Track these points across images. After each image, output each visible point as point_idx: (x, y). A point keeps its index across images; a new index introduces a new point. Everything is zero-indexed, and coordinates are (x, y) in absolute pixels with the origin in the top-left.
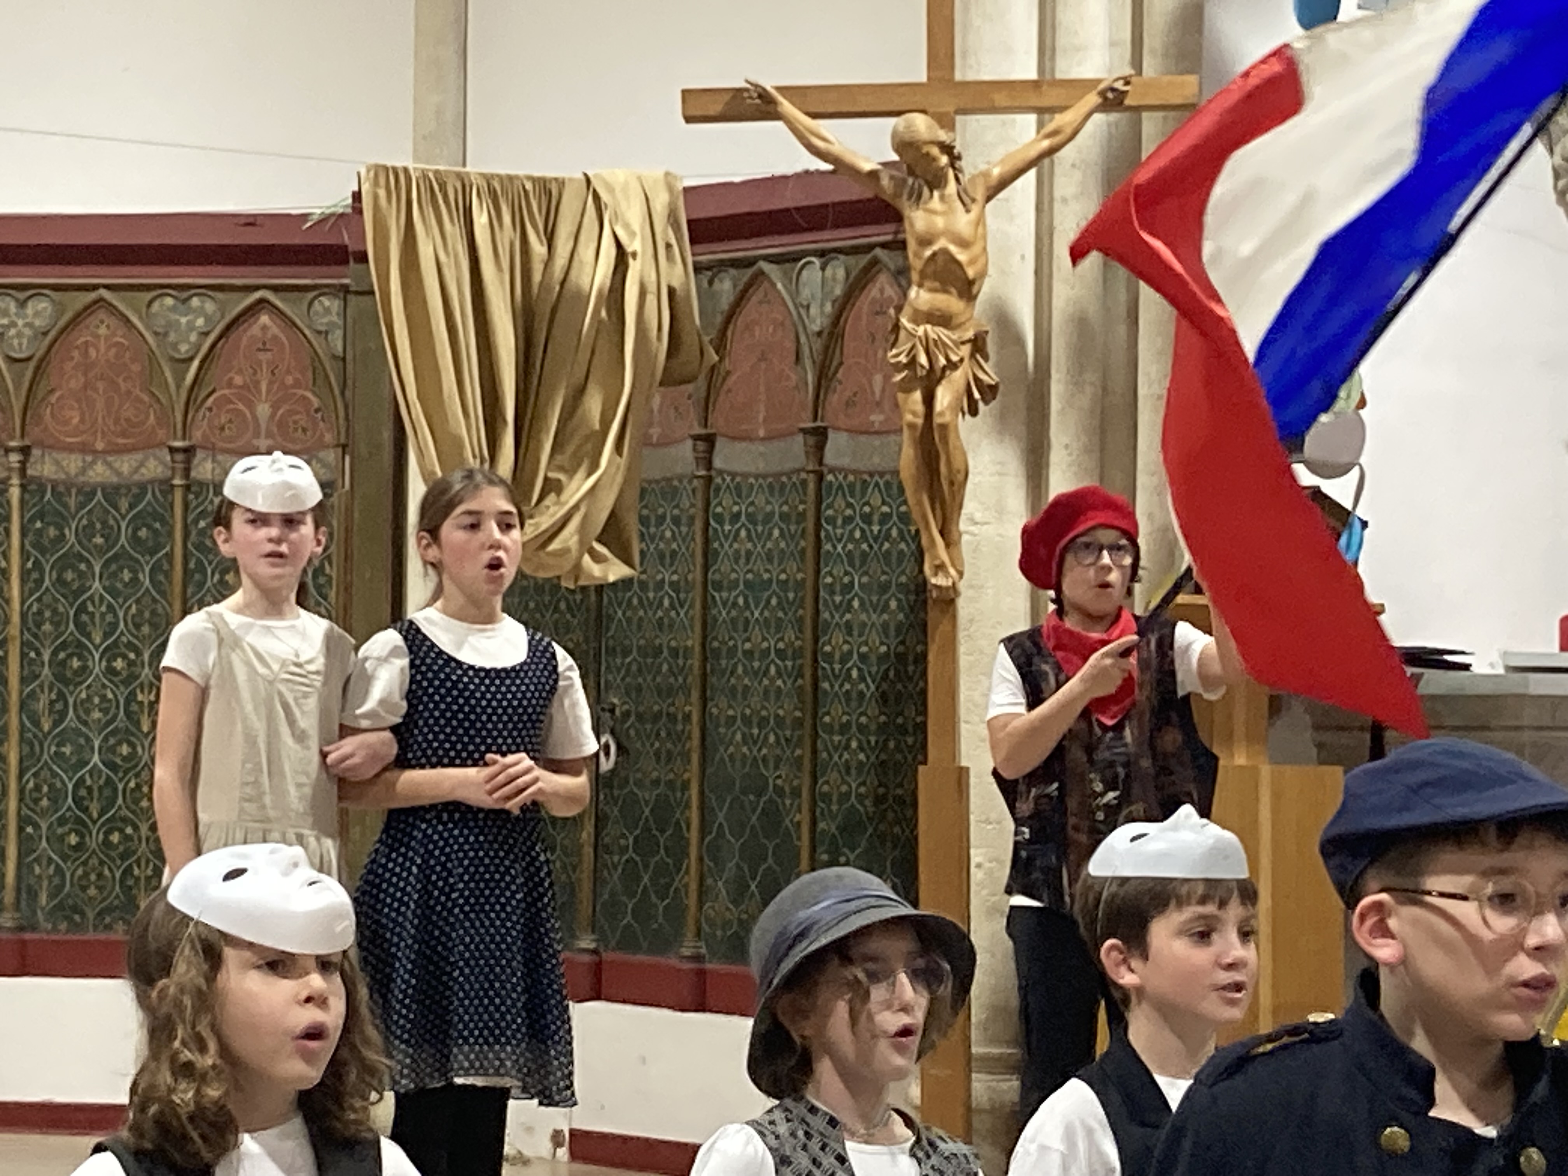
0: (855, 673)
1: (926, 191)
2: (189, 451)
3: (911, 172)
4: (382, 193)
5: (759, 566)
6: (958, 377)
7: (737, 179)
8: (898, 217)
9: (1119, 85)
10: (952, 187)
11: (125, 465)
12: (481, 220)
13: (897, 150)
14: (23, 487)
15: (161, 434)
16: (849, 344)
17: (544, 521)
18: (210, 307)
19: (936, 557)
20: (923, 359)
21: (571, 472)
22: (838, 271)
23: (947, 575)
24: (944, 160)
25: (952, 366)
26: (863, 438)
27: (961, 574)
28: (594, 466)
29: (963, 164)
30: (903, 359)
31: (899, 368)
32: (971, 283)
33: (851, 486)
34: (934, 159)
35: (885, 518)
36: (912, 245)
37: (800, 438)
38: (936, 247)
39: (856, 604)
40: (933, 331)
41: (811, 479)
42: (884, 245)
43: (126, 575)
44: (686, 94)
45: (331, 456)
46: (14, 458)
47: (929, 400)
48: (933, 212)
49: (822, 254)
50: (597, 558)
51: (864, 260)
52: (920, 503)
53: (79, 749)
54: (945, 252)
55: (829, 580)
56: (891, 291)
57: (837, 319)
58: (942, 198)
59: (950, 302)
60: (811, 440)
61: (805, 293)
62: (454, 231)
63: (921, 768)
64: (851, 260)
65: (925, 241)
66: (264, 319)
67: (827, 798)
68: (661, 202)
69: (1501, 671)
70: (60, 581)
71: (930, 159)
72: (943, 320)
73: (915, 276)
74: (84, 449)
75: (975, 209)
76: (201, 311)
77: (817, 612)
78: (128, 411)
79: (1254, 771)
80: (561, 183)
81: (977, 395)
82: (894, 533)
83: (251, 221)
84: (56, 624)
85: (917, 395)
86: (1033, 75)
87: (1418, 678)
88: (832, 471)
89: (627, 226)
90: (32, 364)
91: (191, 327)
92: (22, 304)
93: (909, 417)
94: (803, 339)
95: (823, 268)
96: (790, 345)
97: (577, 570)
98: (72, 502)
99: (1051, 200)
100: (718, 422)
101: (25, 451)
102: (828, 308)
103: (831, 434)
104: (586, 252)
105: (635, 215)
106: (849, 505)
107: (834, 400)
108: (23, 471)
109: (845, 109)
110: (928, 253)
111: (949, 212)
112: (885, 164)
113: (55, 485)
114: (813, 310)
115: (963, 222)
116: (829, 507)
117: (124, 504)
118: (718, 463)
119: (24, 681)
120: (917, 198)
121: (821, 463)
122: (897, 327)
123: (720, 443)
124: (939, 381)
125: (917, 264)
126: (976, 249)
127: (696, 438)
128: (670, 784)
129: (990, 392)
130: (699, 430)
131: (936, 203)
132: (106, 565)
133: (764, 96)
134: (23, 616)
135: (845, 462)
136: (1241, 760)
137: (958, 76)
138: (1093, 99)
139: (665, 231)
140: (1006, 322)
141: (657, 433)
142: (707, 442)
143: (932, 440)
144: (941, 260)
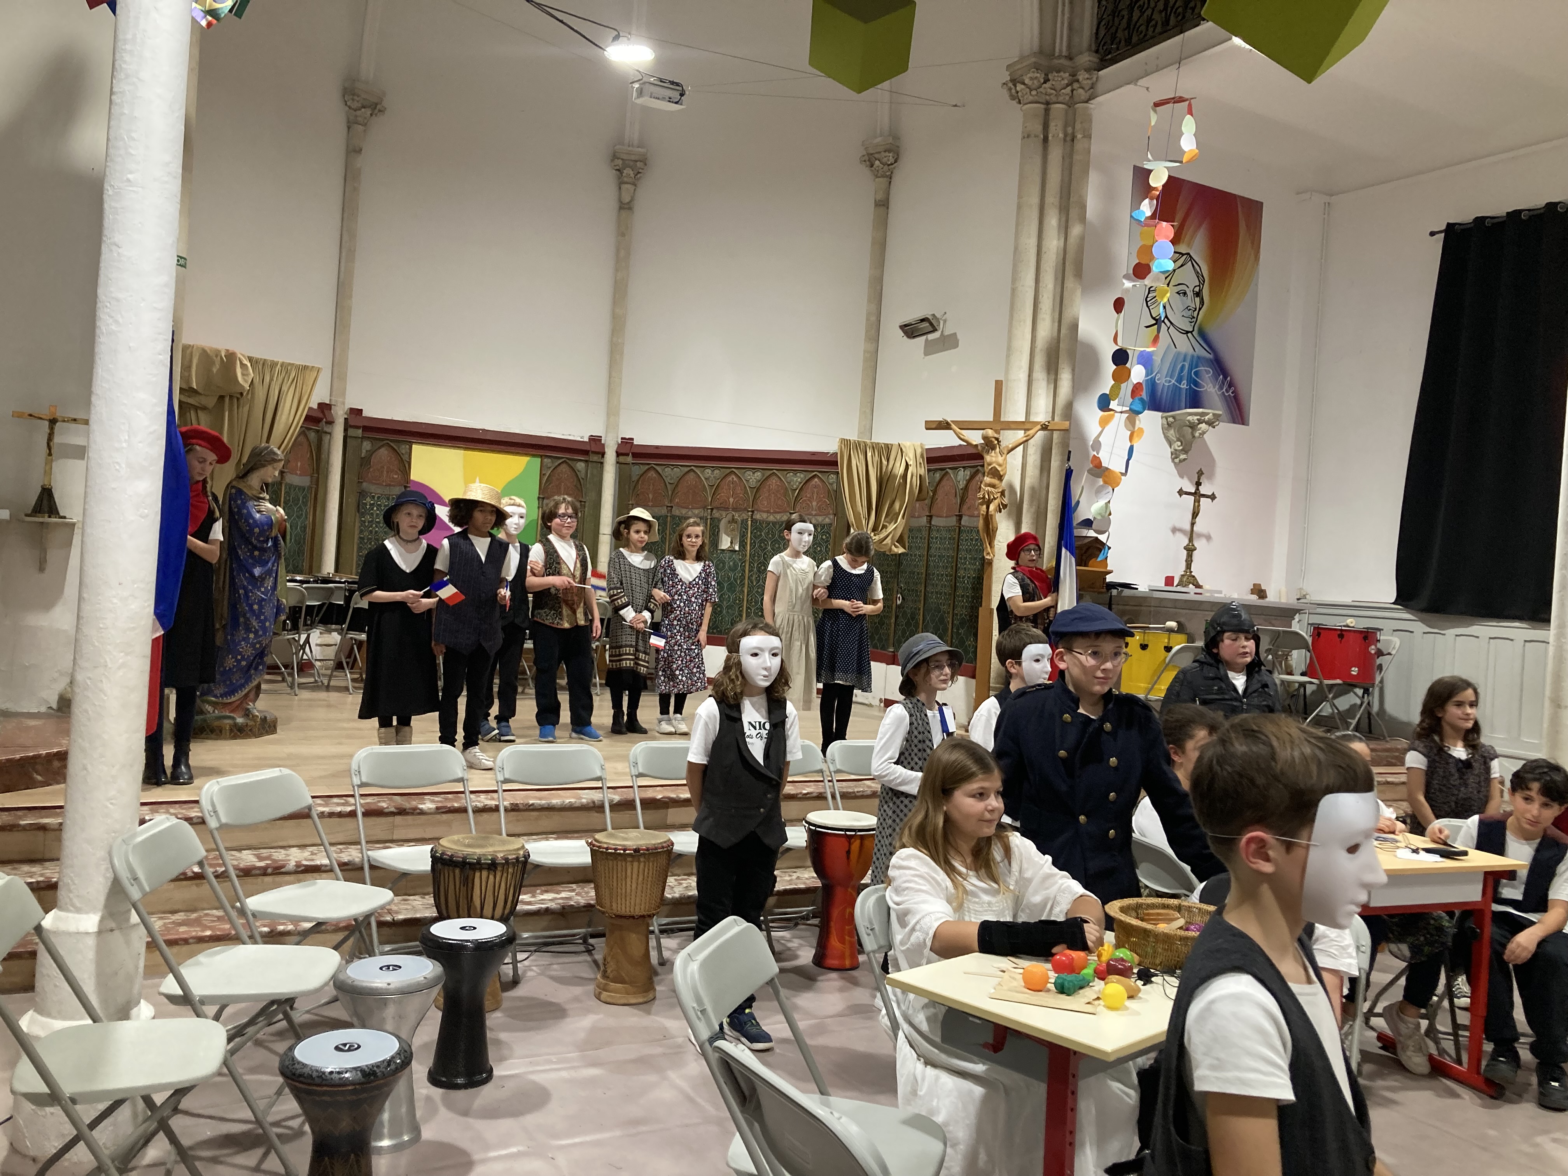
0: (965, 582)
1: (991, 450)
3: (987, 445)
4: (843, 446)
5: (942, 551)
6: (996, 502)
7: (942, 446)
8: (982, 458)
9: (1047, 423)
10: (998, 449)
12: (869, 454)
13: (983, 439)
14: (752, 521)
16: (970, 492)
17: (882, 536)
18: (802, 476)
19: (988, 551)
20: (987, 497)
21: (890, 523)
22: (968, 472)
23: (989, 556)
24: (996, 442)
25: (995, 499)
27: (995, 556)
28: (897, 521)
29: (1001, 443)
30: (981, 496)
31: (980, 498)
32: (1002, 476)
33: (968, 531)
36: (986, 465)
37: (955, 517)
38: (992, 466)
39: (967, 563)
40: (990, 489)
41: (957, 528)
44: (926, 422)
45: (831, 517)
46: (750, 513)
47: (988, 508)
48: (992, 456)
49: (964, 467)
50: (896, 547)
52: (984, 536)
54: (995, 467)
55: (960, 556)
57: (967, 485)
58: (995, 453)
59: (995, 481)
60: (958, 518)
61: (959, 478)
62: (862, 457)
64: (972, 469)
65: (989, 464)
66: (816, 480)
67: (957, 615)
68: (919, 451)
69: (1147, 590)
70: (760, 546)
71: (992, 441)
72: (993, 486)
74: (768, 512)
75: (1004, 456)
76: (800, 477)
77: (957, 564)
78: (780, 502)
80: (892, 445)
81: (1002, 507)
83: (814, 454)
85: (985, 506)
87: (1122, 591)
88: (963, 526)
89: (909, 457)
90: (756, 489)
91: (797, 481)
92: (754, 473)
93: (982, 512)
94: (958, 490)
95: (964, 471)
96: (954, 491)
97: (890, 549)
99: (1027, 454)
100: (933, 512)
101: (753, 512)
102: (965, 482)
103: (963, 516)
104: (898, 464)
105: (911, 455)
106: (967, 536)
107: (965, 507)
108: (752, 517)
110: (990, 467)
111: (997, 457)
112: (980, 443)
113: (760, 521)
114: (961, 482)
115: (1000, 459)
116: (962, 536)
118: (933, 523)
119: (750, 571)
120: (988, 452)
121: (960, 524)
122: (980, 487)
123: (934, 518)
124: (991, 503)
125: (987, 470)
126: (1004, 467)
127: (927, 516)
128: (915, 609)
129: (1005, 506)
130: (928, 514)
131: (993, 454)
133: (947, 423)
135: (967, 524)
137: (1002, 420)
138: (1039, 427)
139: (920, 460)
140: (1011, 487)
141: (917, 514)
142: (930, 517)
143: (988, 520)
144: (993, 470)
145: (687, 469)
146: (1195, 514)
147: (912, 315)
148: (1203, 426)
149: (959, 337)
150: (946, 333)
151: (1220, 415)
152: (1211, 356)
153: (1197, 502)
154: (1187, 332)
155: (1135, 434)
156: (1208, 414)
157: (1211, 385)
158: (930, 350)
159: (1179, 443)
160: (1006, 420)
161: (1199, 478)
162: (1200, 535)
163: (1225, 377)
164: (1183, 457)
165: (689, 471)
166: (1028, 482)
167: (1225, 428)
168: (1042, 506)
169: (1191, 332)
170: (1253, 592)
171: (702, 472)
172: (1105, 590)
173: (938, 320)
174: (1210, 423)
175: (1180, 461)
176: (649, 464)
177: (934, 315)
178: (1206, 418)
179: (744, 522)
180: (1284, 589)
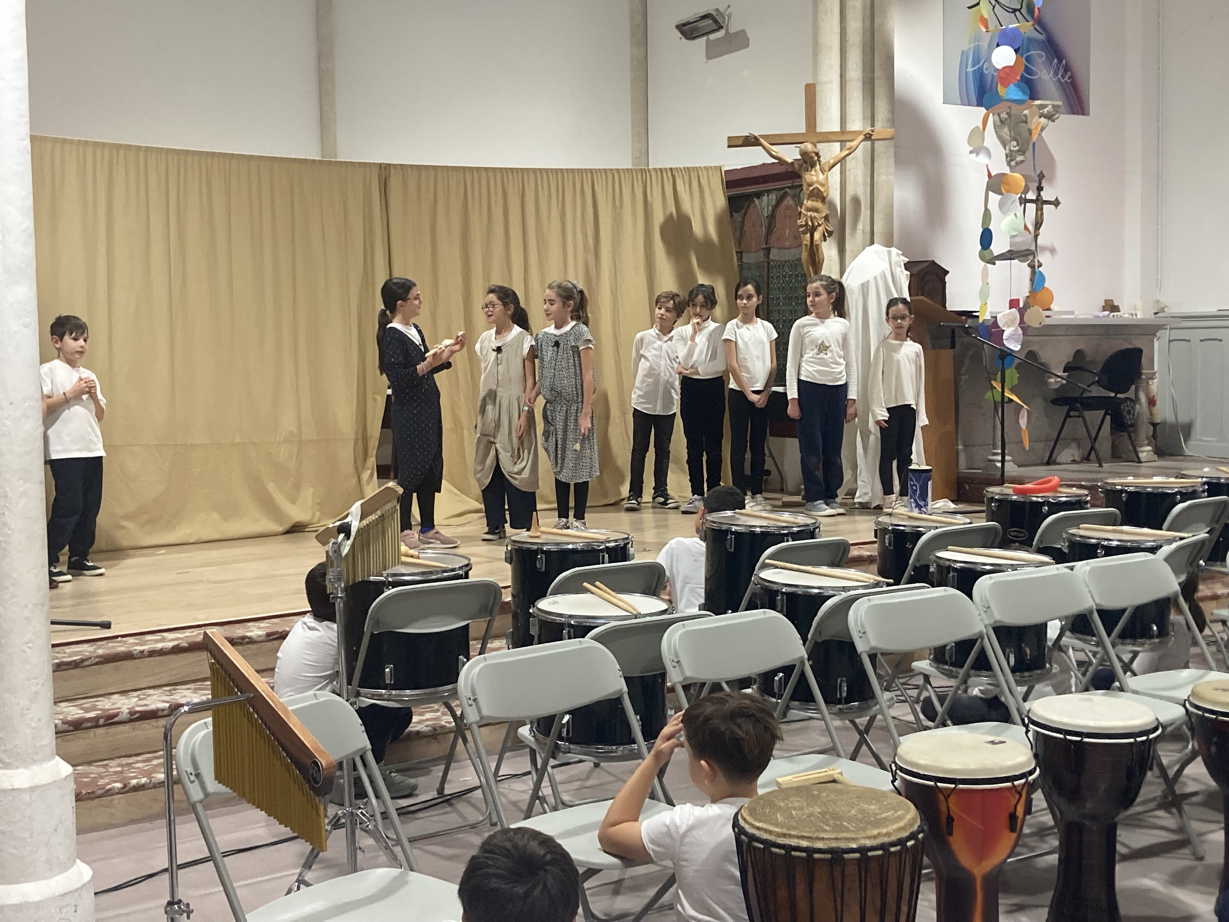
1: (810, 168)
3: (805, 162)
9: (870, 132)
10: (818, 167)
13: (801, 155)
20: (810, 223)
22: (773, 197)
24: (816, 158)
25: (820, 225)
26: (783, 251)
30: (804, 223)
31: (802, 226)
32: (825, 198)
33: (779, 266)
34: (812, 157)
35: (790, 276)
36: (804, 187)
37: (763, 251)
38: (813, 187)
40: (813, 214)
41: (766, 264)
42: (789, 187)
44: (729, 138)
47: (812, 236)
48: (812, 175)
49: (768, 191)
51: (783, 192)
52: (809, 270)
54: (817, 188)
55: (772, 296)
56: (791, 202)
57: (773, 212)
58: (815, 171)
59: (819, 205)
60: (766, 252)
61: (763, 206)
64: (777, 192)
65: (809, 185)
72: (816, 210)
73: (805, 197)
75: (826, 173)
81: (826, 234)
82: (793, 281)
85: (808, 235)
86: (838, 129)
88: (773, 261)
93: (805, 242)
94: (763, 220)
95: (768, 196)
102: (770, 208)
103: (772, 249)
106: (779, 272)
107: (773, 238)
109: (782, 142)
110: (811, 188)
111: (817, 175)
112: (795, 160)
114: (766, 212)
115: (821, 177)
116: (772, 273)
120: (806, 170)
121: (769, 259)
122: (801, 213)
124: (815, 230)
125: (806, 193)
126: (826, 186)
129: (830, 234)
131: (813, 172)
133: (755, 138)
135: (777, 258)
138: (862, 137)
139: (718, 185)
143: (813, 250)
144: (815, 191)
146: (1038, 224)
147: (689, 13)
148: (1043, 120)
149: (749, 34)
150: (732, 30)
151: (1059, 106)
152: (1042, 37)
153: (1039, 210)
154: (1014, 11)
156: (1045, 106)
157: (1045, 71)
158: (712, 53)
159: (1015, 143)
160: (824, 130)
161: (1040, 183)
162: (1044, 249)
163: (1060, 61)
164: (1020, 158)
167: (1066, 120)
169: (1019, 10)
170: (1104, 309)
173: (722, 15)
174: (1050, 117)
175: (1017, 164)
177: (717, 10)
178: (1045, 110)
180: (1139, 304)
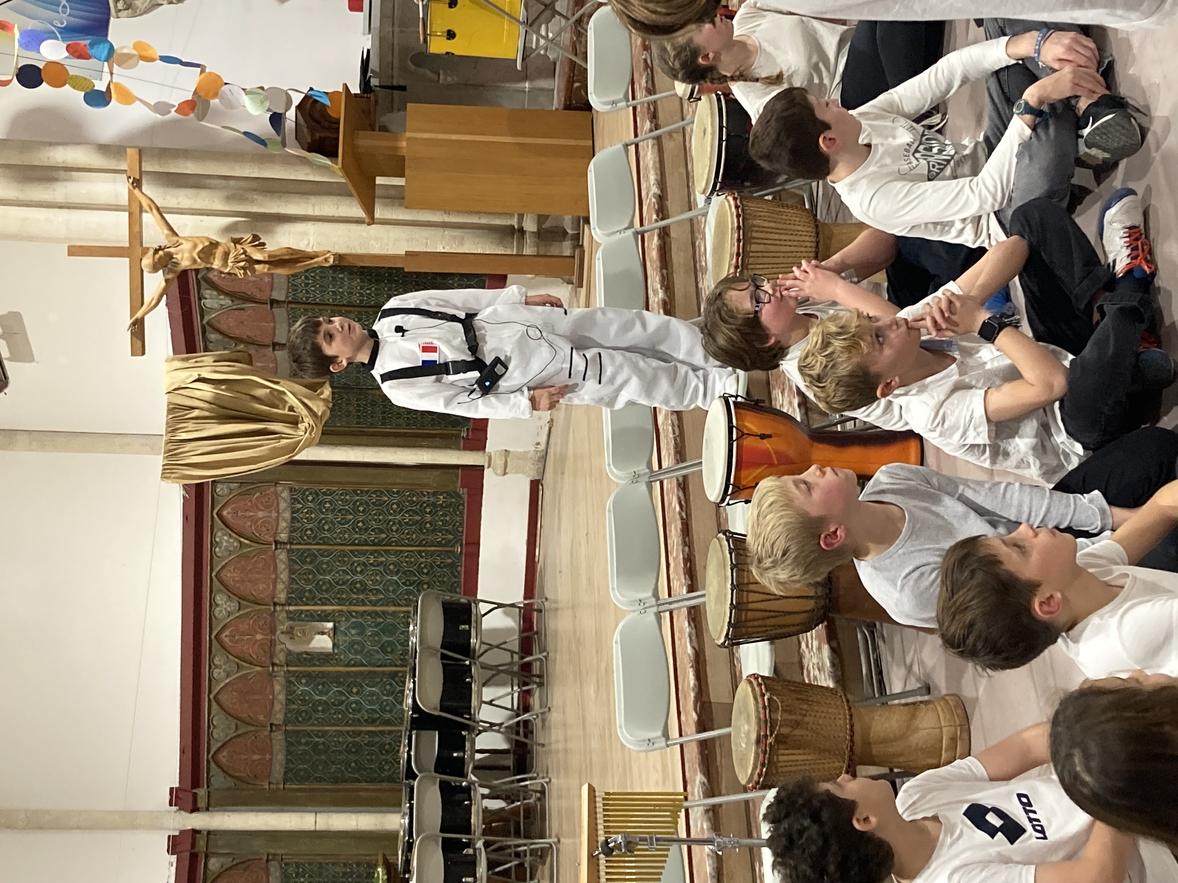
0: (368, 292)
1: (174, 260)
2: (276, 542)
3: (166, 266)
4: (173, 475)
6: (250, 250)
7: (169, 331)
9: (131, 180)
10: (172, 250)
11: (281, 566)
12: (184, 436)
13: (157, 271)
14: (290, 605)
15: (270, 553)
16: (237, 289)
18: (219, 534)
19: (322, 262)
21: (286, 402)
22: (207, 293)
23: (329, 257)
26: (275, 285)
27: (329, 252)
28: (284, 393)
29: (163, 245)
30: (242, 272)
32: (211, 243)
33: (293, 290)
34: (161, 257)
35: (307, 278)
36: (196, 267)
37: (274, 310)
38: (197, 257)
39: (341, 290)
40: (231, 259)
41: (290, 306)
42: (197, 275)
43: (324, 566)
44: (133, 354)
45: (279, 488)
46: (278, 608)
47: (259, 262)
48: (182, 258)
49: (200, 299)
50: (322, 394)
51: (203, 283)
52: (300, 267)
53: (391, 584)
54: (198, 254)
56: (216, 273)
57: (227, 294)
58: (177, 254)
59: (219, 252)
60: (275, 305)
61: (216, 306)
62: (188, 446)
63: (406, 270)
64: (203, 287)
65: (194, 261)
66: (225, 513)
68: (178, 364)
69: (370, 36)
70: (326, 591)
72: (226, 255)
73: (209, 266)
74: (275, 582)
75: (181, 241)
76: (221, 538)
77: (343, 305)
78: (261, 565)
79: (409, 139)
80: (170, 403)
81: (257, 243)
82: (313, 274)
83: (186, 518)
84: (343, 593)
85: (257, 266)
86: (127, 214)
87: (373, 71)
88: (287, 297)
89: (188, 378)
90: (241, 601)
91: (227, 541)
92: (217, 605)
93: (266, 270)
94: (234, 307)
95: (206, 299)
96: (237, 312)
97: (326, 401)
98: (296, 587)
99: (178, 208)
100: (268, 341)
101: (275, 604)
102: (222, 297)
103: (272, 298)
104: (198, 394)
105: (184, 374)
106: (302, 291)
108: (283, 605)
109: (140, 291)
110: (199, 260)
111: (182, 251)
112: (163, 276)
113: (288, 593)
114: (222, 302)
115: (186, 246)
116: (301, 299)
117: (297, 567)
119: (364, 604)
120: (176, 264)
121: (283, 302)
122: (229, 274)
123: (276, 340)
124: (251, 258)
125: (203, 265)
126: (197, 241)
127: (274, 350)
129: (256, 238)
130: (271, 349)
131: (179, 257)
132: (320, 574)
133: (134, 324)
134: (339, 605)
135: (284, 292)
136: (404, 144)
137: (127, 245)
138: (136, 191)
139: (191, 363)
140: (228, 229)
141: (271, 365)
142: (275, 345)
143: (275, 261)
144: (202, 255)
145: (214, 705)
155: (144, 53)
158: (25, 355)
160: (127, 238)
165: (218, 703)
166: (219, 206)
168: (254, 184)
171: (218, 682)
172: (372, 96)
176: (208, 761)
179: (291, 616)
